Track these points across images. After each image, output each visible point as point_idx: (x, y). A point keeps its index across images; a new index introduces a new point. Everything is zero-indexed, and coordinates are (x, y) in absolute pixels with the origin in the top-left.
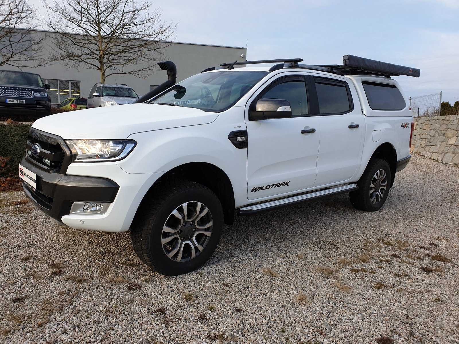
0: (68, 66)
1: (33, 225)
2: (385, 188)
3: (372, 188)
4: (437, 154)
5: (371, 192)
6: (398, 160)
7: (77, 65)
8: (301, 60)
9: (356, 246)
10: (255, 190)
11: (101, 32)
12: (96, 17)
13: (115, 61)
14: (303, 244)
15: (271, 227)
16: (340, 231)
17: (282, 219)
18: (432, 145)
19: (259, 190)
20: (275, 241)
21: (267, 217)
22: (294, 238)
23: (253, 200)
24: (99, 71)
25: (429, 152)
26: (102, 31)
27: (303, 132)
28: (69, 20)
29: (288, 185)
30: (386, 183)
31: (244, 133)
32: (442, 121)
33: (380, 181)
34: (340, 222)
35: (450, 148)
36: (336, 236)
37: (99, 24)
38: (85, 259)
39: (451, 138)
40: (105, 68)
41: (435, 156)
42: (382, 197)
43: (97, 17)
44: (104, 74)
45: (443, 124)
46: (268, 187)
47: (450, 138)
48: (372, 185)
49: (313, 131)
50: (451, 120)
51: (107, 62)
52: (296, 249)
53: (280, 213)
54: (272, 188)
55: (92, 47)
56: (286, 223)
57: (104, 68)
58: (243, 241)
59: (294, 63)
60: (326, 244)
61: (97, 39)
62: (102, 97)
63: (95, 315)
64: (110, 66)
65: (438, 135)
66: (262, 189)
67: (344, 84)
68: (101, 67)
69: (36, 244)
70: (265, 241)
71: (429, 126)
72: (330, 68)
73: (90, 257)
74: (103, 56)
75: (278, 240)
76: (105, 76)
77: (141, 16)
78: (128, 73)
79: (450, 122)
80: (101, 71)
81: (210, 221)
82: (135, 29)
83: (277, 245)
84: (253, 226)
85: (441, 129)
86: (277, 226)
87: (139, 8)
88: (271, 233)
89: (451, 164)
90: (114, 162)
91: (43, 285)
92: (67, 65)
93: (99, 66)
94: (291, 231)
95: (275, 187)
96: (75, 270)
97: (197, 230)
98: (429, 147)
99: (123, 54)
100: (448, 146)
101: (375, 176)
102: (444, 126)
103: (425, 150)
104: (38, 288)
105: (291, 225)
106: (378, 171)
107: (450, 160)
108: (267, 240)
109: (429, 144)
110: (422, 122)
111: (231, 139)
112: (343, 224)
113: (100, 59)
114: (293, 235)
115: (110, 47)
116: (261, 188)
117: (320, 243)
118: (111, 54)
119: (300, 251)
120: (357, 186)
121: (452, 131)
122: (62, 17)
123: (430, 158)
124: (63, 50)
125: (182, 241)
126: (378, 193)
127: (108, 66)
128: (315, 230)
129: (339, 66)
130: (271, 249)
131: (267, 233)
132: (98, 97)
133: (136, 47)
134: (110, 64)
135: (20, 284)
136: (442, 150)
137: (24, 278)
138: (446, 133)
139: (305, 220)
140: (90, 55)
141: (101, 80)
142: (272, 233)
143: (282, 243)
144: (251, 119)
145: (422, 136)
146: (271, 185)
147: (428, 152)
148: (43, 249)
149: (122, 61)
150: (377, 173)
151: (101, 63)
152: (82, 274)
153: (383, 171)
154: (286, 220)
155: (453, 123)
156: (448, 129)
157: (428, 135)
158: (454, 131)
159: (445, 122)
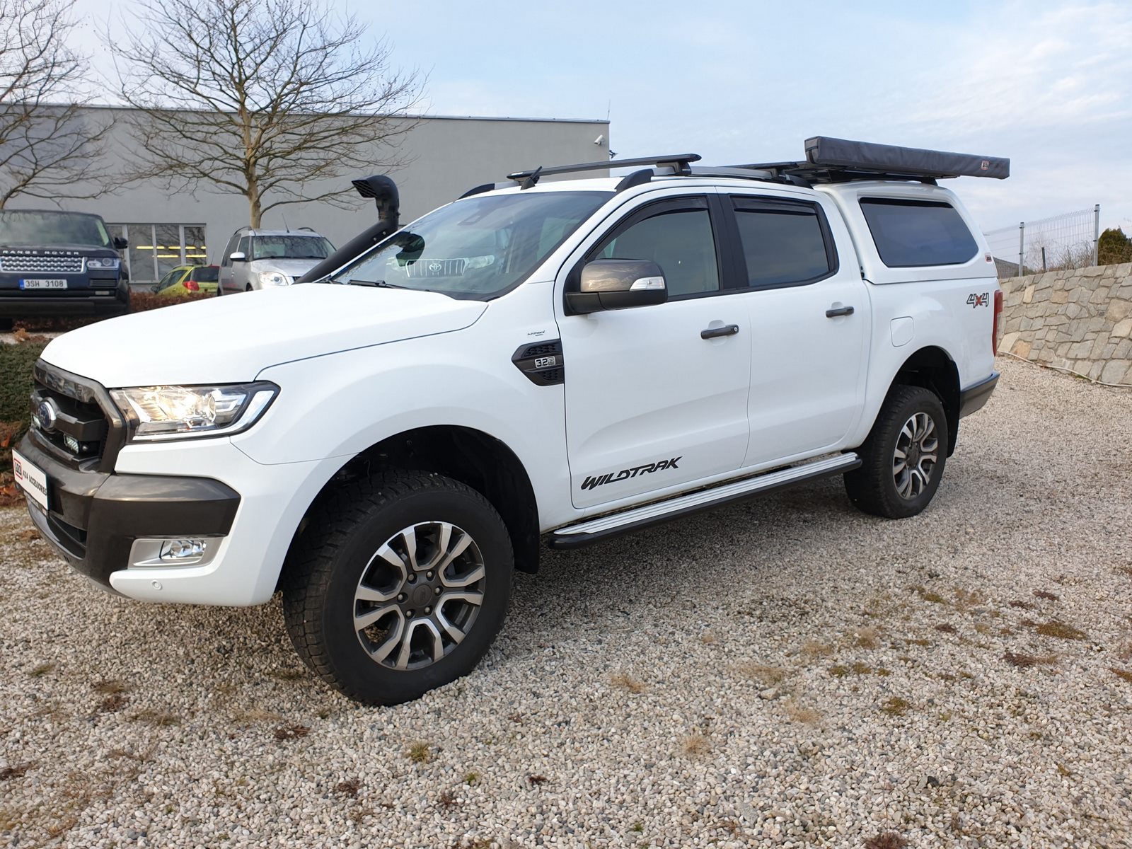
0: (172, 190)
1: (67, 587)
2: (934, 458)
3: (898, 461)
4: (1086, 362)
5: (896, 470)
6: (962, 387)
7: (191, 187)
8: (697, 158)
9: (852, 608)
10: (590, 483)
11: (246, 103)
12: (233, 68)
13: (284, 171)
14: (717, 608)
15: (644, 568)
16: (814, 572)
17: (674, 547)
18: (1073, 342)
19: (601, 484)
20: (649, 603)
21: (638, 543)
22: (699, 593)
23: (587, 509)
24: (246, 197)
25: (1068, 359)
26: (248, 103)
27: (707, 335)
28: (167, 79)
29: (675, 467)
30: (935, 446)
31: (553, 347)
32: (1097, 280)
33: (918, 442)
34: (818, 549)
35: (1118, 348)
36: (805, 584)
37: (240, 85)
38: (182, 668)
39: (1119, 321)
40: (260, 189)
41: (1081, 369)
42: (927, 480)
43: (236, 66)
44: (257, 205)
45: (1099, 286)
46: (624, 475)
47: (1117, 321)
48: (898, 453)
49: (731, 331)
50: (1117, 275)
51: (265, 175)
52: (700, 622)
53: (671, 531)
54: (633, 475)
55: (228, 140)
56: (682, 556)
57: (257, 191)
58: (570, 607)
59: (681, 165)
60: (777, 605)
61: (238, 119)
62: (251, 263)
63: (188, 804)
64: (271, 185)
65: (1087, 315)
66: (608, 481)
67: (814, 209)
68: (249, 188)
69: (68, 634)
70: (626, 604)
71: (1066, 294)
72: (774, 171)
73: (193, 661)
74: (253, 160)
75: (657, 599)
76: (261, 209)
77: (342, 59)
78: (317, 199)
79: (1115, 282)
80: (251, 198)
81: (477, 567)
82: (327, 91)
83: (654, 613)
84: (601, 567)
85: (1095, 301)
86: (659, 564)
87: (335, 38)
88: (643, 582)
89: (1121, 387)
90: (226, 439)
91: (73, 735)
92: (168, 186)
93: (246, 186)
94: (694, 576)
95: (642, 474)
96: (153, 695)
97: (443, 589)
98: (1066, 346)
99: (303, 154)
100: (1113, 340)
101: (905, 429)
102: (1103, 293)
103: (1058, 353)
104: (61, 742)
105: (696, 560)
106: (913, 418)
107: (1120, 377)
108: (631, 601)
109: (1067, 338)
110: (1048, 285)
111: (518, 363)
112: (825, 553)
113: (247, 168)
114: (697, 587)
115: (270, 138)
116: (607, 479)
117: (761, 603)
118: (273, 154)
119: (707, 626)
120: (857, 458)
121: (1122, 303)
122: (152, 73)
123: (1071, 374)
124: (158, 152)
125: (408, 619)
126: (915, 472)
127: (266, 185)
128: (753, 572)
129: (795, 165)
130: (638, 625)
131: (634, 583)
132: (241, 264)
133: (334, 135)
134: (273, 180)
135: (18, 735)
136: (1098, 351)
137: (30, 720)
138: (1107, 310)
139: (731, 547)
140: (221, 161)
141: (250, 221)
142: (646, 583)
143: (666, 608)
144: (570, 310)
145: (1048, 319)
146: (631, 470)
147: (1064, 360)
148: (82, 647)
149: (300, 171)
150: (911, 421)
151: (250, 178)
152: (170, 704)
153: (926, 416)
154: (683, 549)
155: (1123, 284)
156: (1113, 298)
157: (1063, 317)
158: (1127, 303)
159: (1103, 282)
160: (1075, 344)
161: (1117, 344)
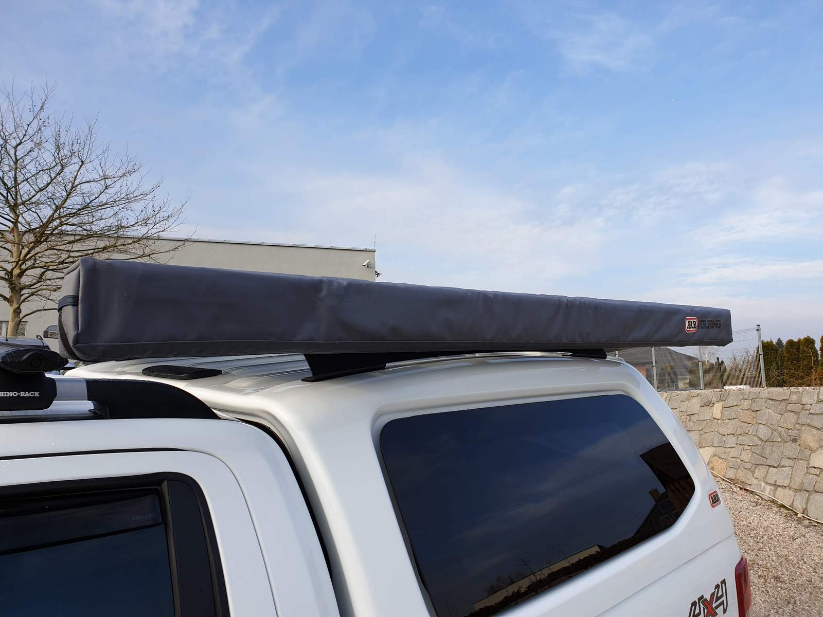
4: (787, 490)
18: (769, 466)
25: (767, 483)
32: (784, 404)
35: (819, 480)
37: (15, 207)
39: (815, 451)
41: (784, 496)
44: (17, 311)
45: (787, 411)
47: (813, 451)
50: (804, 402)
57: (20, 298)
64: (32, 294)
65: (780, 440)
68: (11, 296)
71: (754, 414)
79: (803, 409)
80: (12, 305)
85: (785, 425)
93: (8, 294)
98: (763, 470)
100: (813, 471)
102: (792, 418)
103: (756, 475)
109: (762, 461)
110: (735, 404)
121: (815, 431)
123: (773, 502)
127: (28, 294)
136: (798, 480)
138: (799, 436)
145: (740, 438)
147: (763, 484)
151: (14, 287)
155: (811, 411)
156: (803, 425)
157: (755, 438)
158: (819, 432)
159: (790, 407)
160: (771, 469)
161: (818, 476)
